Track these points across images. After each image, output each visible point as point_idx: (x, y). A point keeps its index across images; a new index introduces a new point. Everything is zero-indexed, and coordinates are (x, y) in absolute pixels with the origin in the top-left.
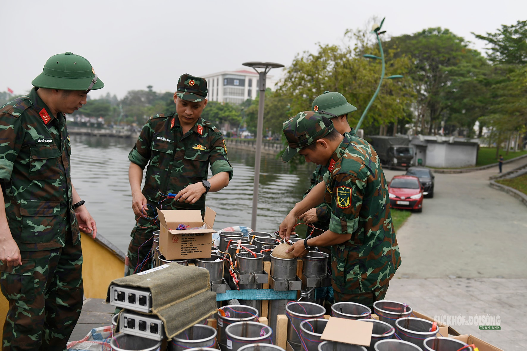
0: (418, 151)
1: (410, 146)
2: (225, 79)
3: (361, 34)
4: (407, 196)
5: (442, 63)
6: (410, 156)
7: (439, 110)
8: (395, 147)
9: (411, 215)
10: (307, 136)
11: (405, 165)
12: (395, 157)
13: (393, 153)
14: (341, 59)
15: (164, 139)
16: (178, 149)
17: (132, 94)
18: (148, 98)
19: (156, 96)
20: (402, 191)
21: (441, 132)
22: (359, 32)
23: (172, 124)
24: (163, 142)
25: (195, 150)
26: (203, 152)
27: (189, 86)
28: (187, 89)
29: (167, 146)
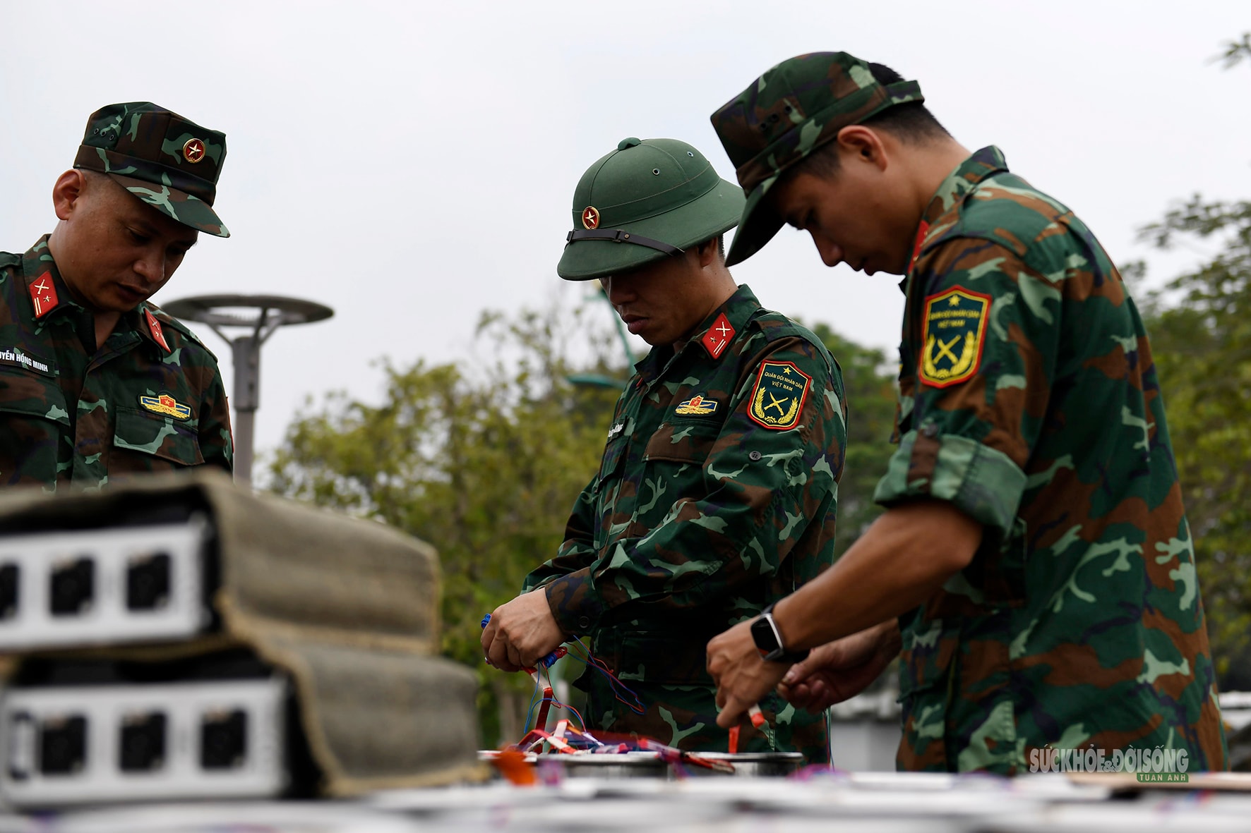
3: (539, 324)
10: (796, 117)
14: (473, 414)
15: (22, 359)
16: (83, 405)
22: (531, 318)
23: (37, 301)
24: (20, 371)
25: (154, 416)
26: (182, 427)
27: (179, 162)
28: (170, 175)
29: (41, 390)
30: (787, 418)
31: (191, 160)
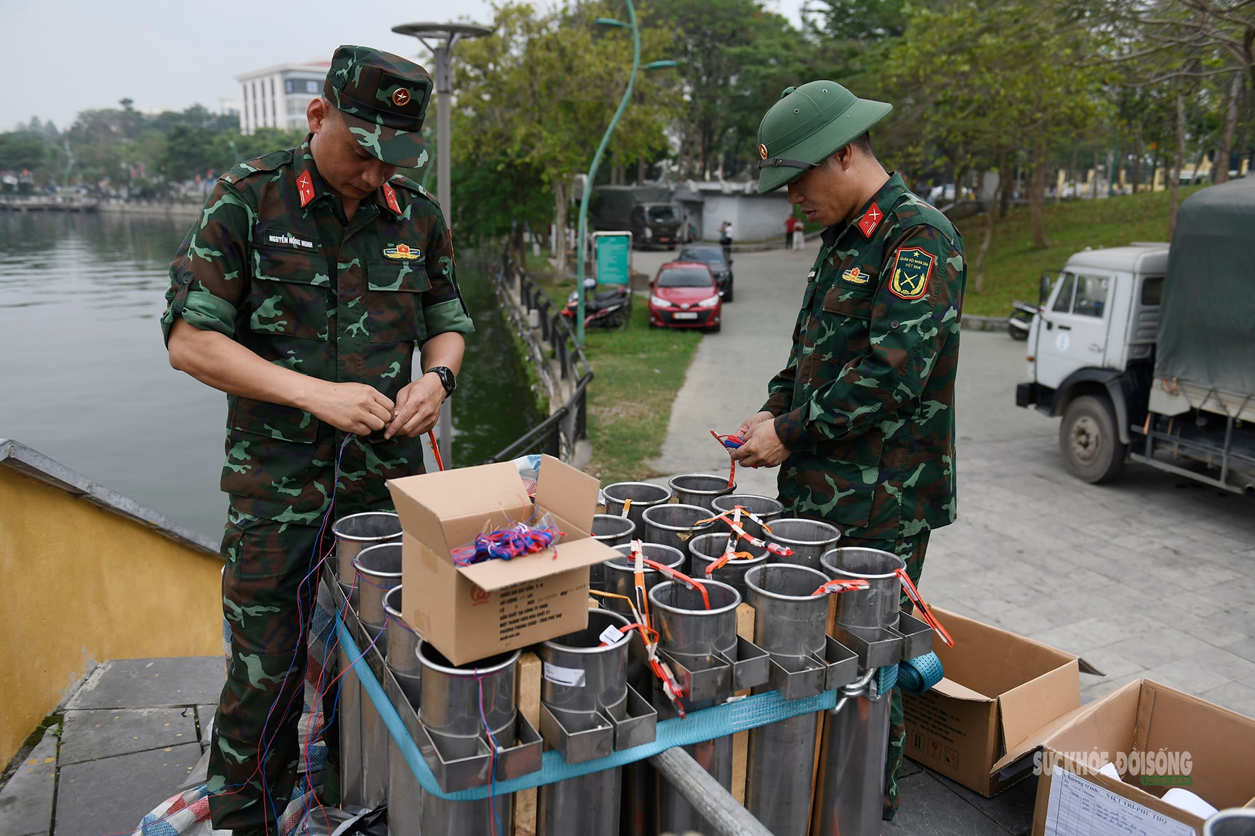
0: (687, 212)
1: (673, 203)
2: (286, 81)
4: (693, 302)
5: (721, 38)
6: (675, 222)
7: (718, 131)
8: (647, 207)
9: (702, 338)
11: (666, 240)
12: (647, 225)
13: (643, 219)
14: (539, 32)
15: (294, 241)
16: (341, 266)
17: (90, 119)
18: (125, 126)
19: (142, 120)
20: (678, 293)
21: (719, 173)
23: (302, 193)
24: (292, 251)
25: (395, 262)
26: (414, 265)
27: (390, 106)
28: (384, 116)
29: (307, 263)
30: (917, 290)
31: (399, 104)
